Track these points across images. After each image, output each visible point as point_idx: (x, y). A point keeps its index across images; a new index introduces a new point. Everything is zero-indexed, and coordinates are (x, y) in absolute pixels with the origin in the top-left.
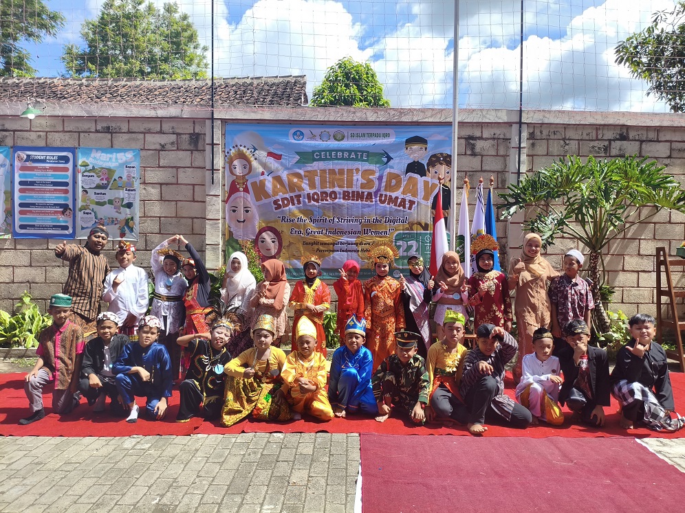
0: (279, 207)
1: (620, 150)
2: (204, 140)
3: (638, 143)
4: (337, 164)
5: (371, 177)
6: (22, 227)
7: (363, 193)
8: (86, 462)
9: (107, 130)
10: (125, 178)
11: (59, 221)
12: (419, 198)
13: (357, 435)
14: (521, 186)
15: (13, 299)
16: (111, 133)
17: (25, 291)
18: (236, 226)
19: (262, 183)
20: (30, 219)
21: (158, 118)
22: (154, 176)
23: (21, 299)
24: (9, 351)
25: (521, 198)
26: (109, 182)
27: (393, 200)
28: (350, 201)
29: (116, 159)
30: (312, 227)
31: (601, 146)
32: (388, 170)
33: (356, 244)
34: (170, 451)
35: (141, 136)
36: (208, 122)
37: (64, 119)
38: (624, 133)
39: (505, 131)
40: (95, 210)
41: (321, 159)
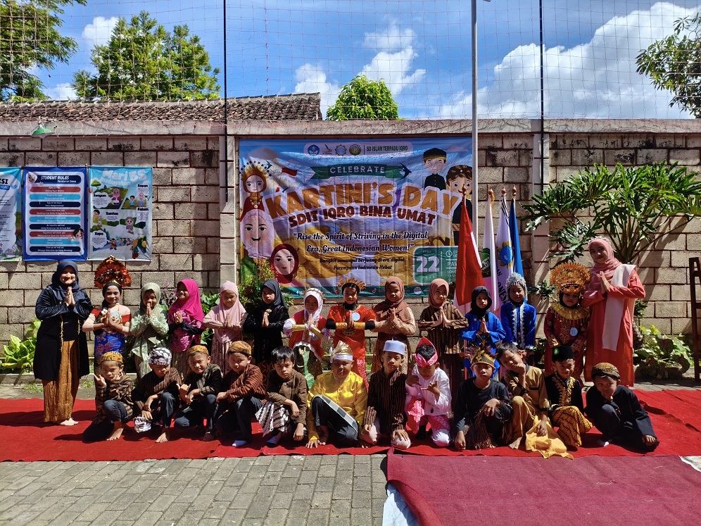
0: (295, 223)
1: (647, 158)
2: (218, 157)
4: (354, 179)
5: (388, 191)
6: (33, 249)
7: (381, 207)
8: (98, 487)
9: (118, 149)
11: (70, 242)
12: (439, 212)
13: (381, 456)
14: (545, 196)
15: (23, 324)
16: (122, 151)
18: (252, 244)
19: (277, 198)
20: (40, 240)
21: (169, 135)
22: (167, 195)
23: (31, 324)
24: (19, 377)
25: (546, 209)
26: (121, 202)
27: (412, 215)
28: (368, 216)
29: (128, 177)
30: (329, 243)
31: (627, 155)
32: (406, 184)
33: (375, 261)
34: (186, 475)
35: (154, 154)
36: (221, 139)
37: (75, 138)
38: (650, 140)
39: (526, 141)
40: (107, 230)
41: (337, 174)
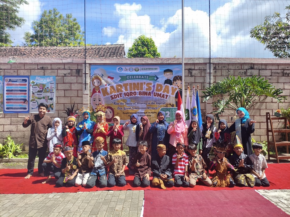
1: (251, 73)
2: (82, 72)
3: (258, 70)
4: (136, 81)
5: (150, 86)
6: (7, 108)
7: (147, 92)
8: (34, 204)
9: (42, 68)
10: (49, 88)
11: (22, 106)
12: (170, 94)
13: (143, 191)
14: (211, 89)
15: (3, 138)
16: (44, 69)
17: (8, 135)
19: (106, 89)
20: (11, 105)
21: (63, 63)
22: (61, 87)
23: (7, 138)
24: (2, 160)
25: (211, 93)
26: (43, 90)
27: (159, 95)
28: (142, 96)
29: (46, 80)
30: (127, 106)
31: (243, 72)
32: (157, 83)
33: (145, 113)
34: (68, 198)
35: (56, 71)
36: (84, 65)
37: (25, 64)
38: (252, 66)
39: (204, 66)
40: (37, 101)
41: (129, 79)
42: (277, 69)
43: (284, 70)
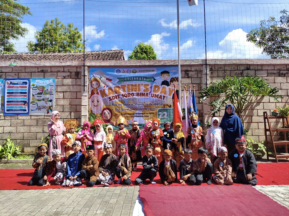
0: (111, 100)
1: (247, 74)
2: (81, 74)
3: (254, 71)
4: (134, 82)
5: (147, 87)
6: (8, 110)
7: (144, 93)
9: (42, 71)
11: (22, 108)
12: (167, 95)
13: (139, 187)
14: (208, 89)
15: (3, 140)
16: (44, 72)
17: (8, 136)
18: (94, 108)
19: (104, 90)
20: (11, 107)
21: (62, 66)
22: (59, 89)
23: (6, 140)
24: (1, 161)
25: (208, 94)
26: (43, 92)
27: (157, 96)
28: (139, 97)
29: (46, 82)
30: (124, 107)
31: (239, 73)
32: (154, 84)
33: (142, 114)
34: (63, 194)
35: (56, 73)
36: (82, 67)
37: (25, 67)
38: (248, 67)
39: (200, 67)
40: (37, 103)
41: (127, 81)
42: (273, 70)
43: (280, 70)
